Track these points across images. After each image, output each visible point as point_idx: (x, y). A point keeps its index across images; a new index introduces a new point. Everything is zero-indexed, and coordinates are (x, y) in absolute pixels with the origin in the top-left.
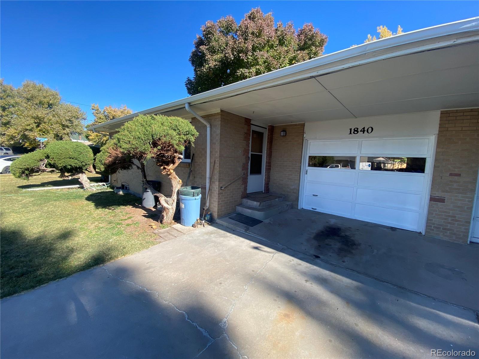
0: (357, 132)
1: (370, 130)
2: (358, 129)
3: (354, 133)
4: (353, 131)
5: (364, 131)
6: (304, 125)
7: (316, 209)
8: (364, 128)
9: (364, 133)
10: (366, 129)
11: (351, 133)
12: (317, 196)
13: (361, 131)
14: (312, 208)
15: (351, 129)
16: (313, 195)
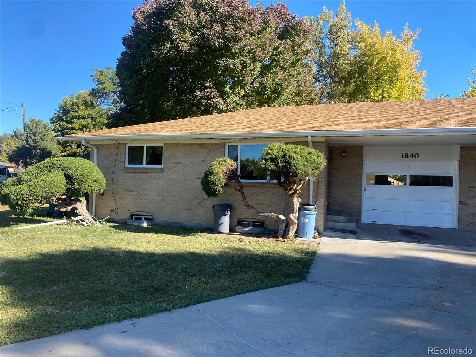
0: (407, 157)
1: (417, 156)
2: (408, 154)
3: (405, 157)
4: (404, 156)
5: (412, 156)
6: (362, 148)
7: (376, 222)
8: (412, 154)
9: (412, 158)
10: (414, 155)
11: (403, 157)
12: (376, 210)
13: (410, 156)
14: (373, 222)
15: (403, 154)
16: (373, 209)
